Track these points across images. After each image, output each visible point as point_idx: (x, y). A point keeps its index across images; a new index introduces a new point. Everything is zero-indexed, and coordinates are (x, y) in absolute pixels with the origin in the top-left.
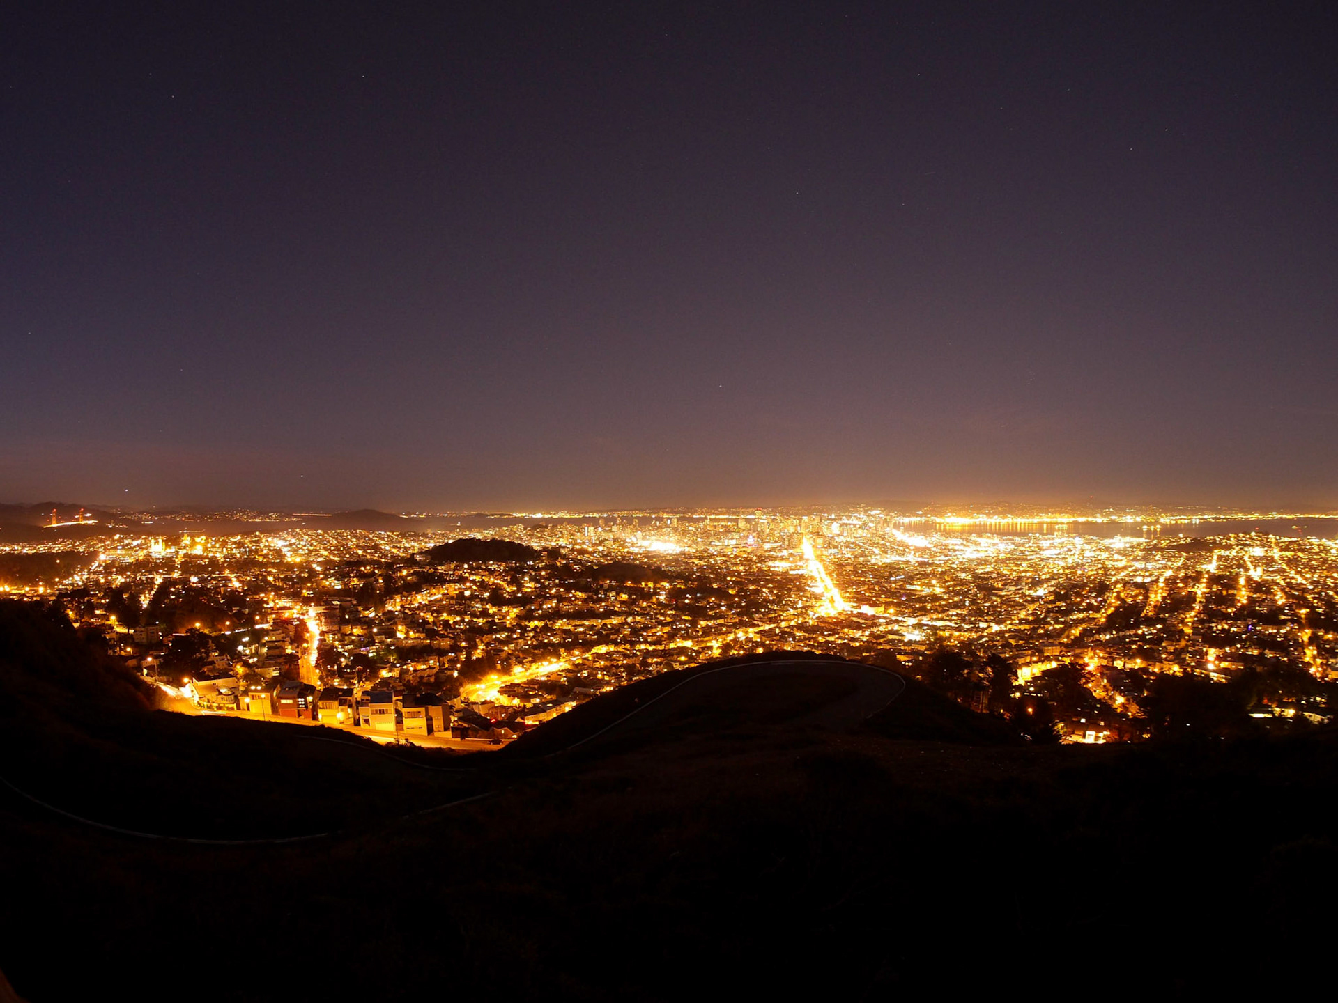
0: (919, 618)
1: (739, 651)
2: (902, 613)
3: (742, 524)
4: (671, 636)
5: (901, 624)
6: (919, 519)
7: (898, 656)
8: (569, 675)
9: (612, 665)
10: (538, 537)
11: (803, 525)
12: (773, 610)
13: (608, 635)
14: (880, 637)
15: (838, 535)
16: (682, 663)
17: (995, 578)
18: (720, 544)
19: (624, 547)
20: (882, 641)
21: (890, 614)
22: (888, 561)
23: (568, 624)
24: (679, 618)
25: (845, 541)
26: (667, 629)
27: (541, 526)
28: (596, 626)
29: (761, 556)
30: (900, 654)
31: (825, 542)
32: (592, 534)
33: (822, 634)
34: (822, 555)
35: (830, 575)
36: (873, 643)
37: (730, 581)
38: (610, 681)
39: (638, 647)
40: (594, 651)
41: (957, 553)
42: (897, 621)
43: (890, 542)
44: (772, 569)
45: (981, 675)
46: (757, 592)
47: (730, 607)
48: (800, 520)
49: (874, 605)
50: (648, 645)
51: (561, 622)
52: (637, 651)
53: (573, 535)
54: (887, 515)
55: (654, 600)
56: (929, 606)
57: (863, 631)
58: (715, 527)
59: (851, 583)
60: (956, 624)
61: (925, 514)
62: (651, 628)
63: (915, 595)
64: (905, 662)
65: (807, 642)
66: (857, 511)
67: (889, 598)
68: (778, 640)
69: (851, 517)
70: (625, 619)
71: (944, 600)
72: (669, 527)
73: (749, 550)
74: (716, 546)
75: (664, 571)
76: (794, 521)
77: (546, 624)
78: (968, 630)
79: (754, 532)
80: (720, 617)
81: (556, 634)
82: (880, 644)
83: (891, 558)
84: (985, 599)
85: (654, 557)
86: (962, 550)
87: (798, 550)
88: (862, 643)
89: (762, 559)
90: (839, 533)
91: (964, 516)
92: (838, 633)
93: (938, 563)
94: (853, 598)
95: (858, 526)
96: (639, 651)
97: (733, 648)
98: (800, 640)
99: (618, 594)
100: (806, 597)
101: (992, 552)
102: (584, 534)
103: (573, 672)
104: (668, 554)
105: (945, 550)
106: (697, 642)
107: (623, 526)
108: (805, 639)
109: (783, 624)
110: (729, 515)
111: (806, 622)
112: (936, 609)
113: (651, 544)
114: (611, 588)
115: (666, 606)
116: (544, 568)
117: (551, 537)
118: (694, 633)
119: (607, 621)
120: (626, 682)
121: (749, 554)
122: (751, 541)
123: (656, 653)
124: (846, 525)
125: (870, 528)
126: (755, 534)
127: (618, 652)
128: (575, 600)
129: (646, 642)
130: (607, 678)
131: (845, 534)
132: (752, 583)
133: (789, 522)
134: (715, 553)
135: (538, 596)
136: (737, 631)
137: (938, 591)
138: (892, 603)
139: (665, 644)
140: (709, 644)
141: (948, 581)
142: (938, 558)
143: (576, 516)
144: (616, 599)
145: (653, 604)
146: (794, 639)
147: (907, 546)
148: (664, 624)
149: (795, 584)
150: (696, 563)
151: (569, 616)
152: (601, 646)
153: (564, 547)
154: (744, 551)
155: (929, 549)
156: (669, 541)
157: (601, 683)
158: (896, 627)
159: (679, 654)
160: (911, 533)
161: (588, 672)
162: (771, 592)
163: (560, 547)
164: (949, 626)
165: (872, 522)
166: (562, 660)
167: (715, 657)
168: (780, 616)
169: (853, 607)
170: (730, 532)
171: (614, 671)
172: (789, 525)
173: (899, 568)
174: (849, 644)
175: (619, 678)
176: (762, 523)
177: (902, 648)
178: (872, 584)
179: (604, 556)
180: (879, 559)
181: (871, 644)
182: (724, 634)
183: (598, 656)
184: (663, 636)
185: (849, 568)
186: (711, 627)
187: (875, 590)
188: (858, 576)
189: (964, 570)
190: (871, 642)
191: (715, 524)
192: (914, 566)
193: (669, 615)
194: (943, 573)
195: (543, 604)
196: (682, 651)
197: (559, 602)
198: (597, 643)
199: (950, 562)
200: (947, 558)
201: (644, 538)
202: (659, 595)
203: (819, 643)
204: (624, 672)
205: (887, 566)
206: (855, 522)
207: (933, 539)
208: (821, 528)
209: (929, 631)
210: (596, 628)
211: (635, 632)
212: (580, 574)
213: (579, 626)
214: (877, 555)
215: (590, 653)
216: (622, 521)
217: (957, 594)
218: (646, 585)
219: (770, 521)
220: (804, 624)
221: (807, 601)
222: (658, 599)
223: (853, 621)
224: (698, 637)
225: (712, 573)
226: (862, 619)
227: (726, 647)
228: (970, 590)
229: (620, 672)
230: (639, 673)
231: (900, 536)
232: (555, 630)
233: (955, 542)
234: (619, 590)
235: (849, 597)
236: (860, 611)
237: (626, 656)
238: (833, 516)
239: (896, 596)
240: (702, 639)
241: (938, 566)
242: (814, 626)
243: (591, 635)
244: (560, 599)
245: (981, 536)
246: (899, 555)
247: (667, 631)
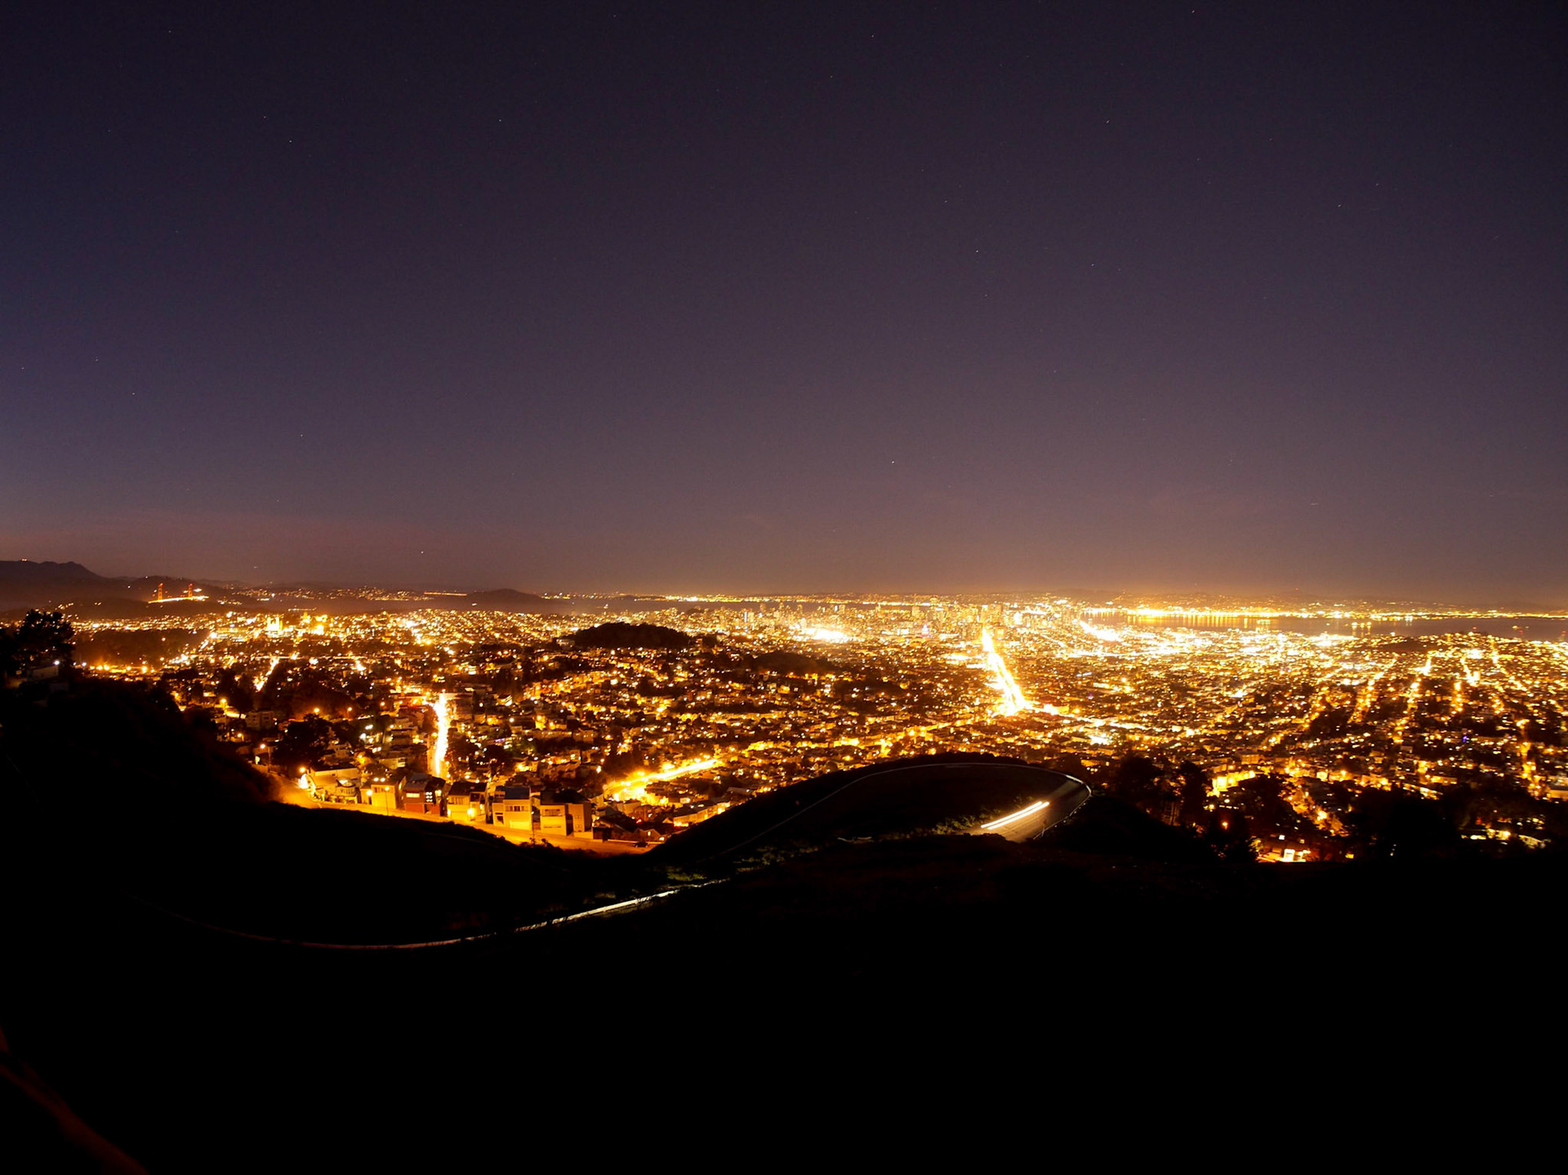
0: (1107, 719)
1: (909, 751)
2: (1088, 714)
3: (916, 612)
4: (837, 733)
5: (1087, 725)
6: (1109, 610)
7: (1083, 761)
8: (723, 773)
9: (771, 764)
10: (692, 623)
11: (983, 614)
12: (948, 707)
13: (766, 731)
14: (1064, 739)
15: (1021, 627)
16: (847, 763)
17: (1190, 677)
18: (892, 633)
19: (786, 636)
20: (1065, 743)
21: (1075, 714)
22: (1075, 656)
23: (724, 718)
24: (845, 714)
25: (1027, 633)
26: (831, 726)
27: (696, 611)
28: (753, 721)
29: (935, 648)
30: (1085, 758)
31: (1006, 634)
32: (752, 621)
33: (1000, 735)
34: (1003, 648)
35: (1011, 669)
36: (1056, 746)
37: (902, 674)
38: (767, 781)
39: (799, 745)
40: (751, 747)
41: (1150, 648)
42: (1083, 723)
43: (1077, 635)
44: (948, 662)
45: (1172, 784)
46: (930, 687)
47: (901, 703)
48: (980, 609)
49: (1058, 704)
50: (810, 742)
51: (716, 715)
52: (798, 749)
53: (731, 620)
54: (1075, 605)
55: (818, 694)
56: (1117, 707)
57: (1046, 733)
58: (886, 615)
59: (1034, 680)
60: (1147, 726)
61: (1115, 605)
62: (814, 724)
63: (1103, 694)
64: (1091, 767)
65: (984, 743)
66: (1041, 601)
67: (1075, 696)
68: (952, 740)
69: (1034, 606)
70: (786, 714)
71: (1134, 700)
72: (836, 614)
73: (923, 641)
74: (887, 636)
75: (830, 662)
76: (973, 610)
77: (699, 718)
78: (1159, 734)
79: (929, 621)
80: (889, 714)
81: (710, 728)
82: (1064, 747)
83: (1078, 653)
84: (1179, 700)
85: (819, 646)
86: (1155, 646)
87: (977, 642)
88: (1044, 746)
89: (937, 651)
90: (1021, 624)
91: (1159, 607)
92: (1018, 735)
93: (1129, 659)
94: (1036, 695)
95: (1042, 617)
96: (800, 748)
97: (903, 748)
98: (976, 741)
99: (779, 686)
100: (984, 693)
101: (1187, 649)
102: (743, 620)
103: (728, 770)
104: (835, 644)
105: (1136, 644)
106: (864, 740)
107: (785, 612)
108: (982, 739)
109: (958, 723)
110: (902, 601)
111: (983, 721)
112: (1126, 710)
113: (816, 632)
114: (771, 680)
115: (831, 701)
116: (698, 657)
117: (707, 622)
118: (861, 731)
119: (767, 716)
120: (785, 783)
121: (923, 645)
122: (925, 631)
123: (819, 752)
124: (1030, 615)
125: (1056, 619)
126: (929, 624)
127: (777, 750)
128: (731, 692)
129: (808, 739)
130: (764, 778)
131: (1028, 625)
132: (926, 677)
133: (967, 610)
134: (886, 644)
135: (692, 687)
136: (908, 730)
137: (1128, 690)
138: (1078, 702)
139: (830, 743)
140: (877, 743)
141: (1139, 680)
142: (1129, 654)
143: (735, 600)
144: (776, 692)
145: (818, 698)
146: (970, 740)
147: (1096, 640)
148: (828, 720)
149: (972, 679)
150: (865, 654)
151: (724, 709)
152: (758, 743)
153: (721, 634)
154: (918, 642)
155: (1120, 644)
156: (836, 629)
157: (758, 783)
158: (1081, 729)
159: (844, 754)
160: (1101, 626)
161: (744, 771)
162: (946, 687)
163: (717, 633)
164: (1139, 729)
165: (1058, 612)
166: (715, 756)
167: (883, 757)
168: (955, 714)
169: (1035, 706)
170: (903, 621)
171: (772, 770)
172: (967, 615)
173: (1087, 664)
174: (1030, 747)
175: (777, 778)
176: (938, 612)
177: (1088, 752)
178: (1057, 681)
179: (765, 644)
180: (1065, 654)
181: (1053, 747)
182: (893, 732)
183: (755, 753)
184: (826, 733)
185: (1031, 663)
186: (880, 725)
187: (1059, 687)
188: (1042, 672)
189: (1156, 668)
190: (1054, 744)
191: (887, 611)
192: (1102, 662)
193: (835, 710)
194: (1133, 670)
195: (697, 695)
196: (847, 750)
197: (714, 694)
198: (755, 739)
199: (1142, 659)
200: (1138, 654)
201: (809, 625)
202: (824, 688)
203: (996, 744)
204: (783, 771)
205: (1073, 662)
206: (1039, 612)
207: (1124, 632)
208: (1002, 619)
209: (1117, 734)
210: (754, 723)
211: (797, 728)
212: (738, 664)
213: (736, 720)
214: (1062, 649)
215: (747, 750)
216: (785, 606)
217: (1149, 694)
218: (810, 677)
219: (947, 609)
220: (982, 724)
221: (985, 698)
222: (822, 692)
223: (1035, 721)
224: (865, 735)
225: (882, 665)
226: (1045, 719)
227: (897, 747)
228: (1163, 690)
229: (779, 771)
230: (800, 773)
231: (1088, 628)
232: (709, 724)
233: (1148, 637)
234: (780, 681)
235: (1030, 695)
236: (1042, 710)
237: (786, 754)
238: (1016, 606)
239: (1083, 695)
240: (869, 737)
241: (1130, 662)
242: (992, 726)
243: (748, 730)
244: (716, 690)
245: (1176, 631)
246: (1087, 649)
247: (831, 728)
